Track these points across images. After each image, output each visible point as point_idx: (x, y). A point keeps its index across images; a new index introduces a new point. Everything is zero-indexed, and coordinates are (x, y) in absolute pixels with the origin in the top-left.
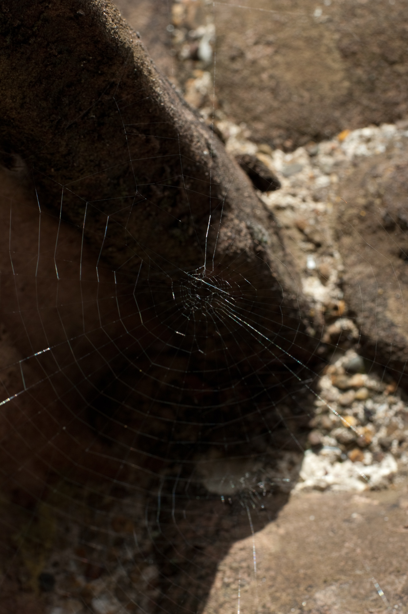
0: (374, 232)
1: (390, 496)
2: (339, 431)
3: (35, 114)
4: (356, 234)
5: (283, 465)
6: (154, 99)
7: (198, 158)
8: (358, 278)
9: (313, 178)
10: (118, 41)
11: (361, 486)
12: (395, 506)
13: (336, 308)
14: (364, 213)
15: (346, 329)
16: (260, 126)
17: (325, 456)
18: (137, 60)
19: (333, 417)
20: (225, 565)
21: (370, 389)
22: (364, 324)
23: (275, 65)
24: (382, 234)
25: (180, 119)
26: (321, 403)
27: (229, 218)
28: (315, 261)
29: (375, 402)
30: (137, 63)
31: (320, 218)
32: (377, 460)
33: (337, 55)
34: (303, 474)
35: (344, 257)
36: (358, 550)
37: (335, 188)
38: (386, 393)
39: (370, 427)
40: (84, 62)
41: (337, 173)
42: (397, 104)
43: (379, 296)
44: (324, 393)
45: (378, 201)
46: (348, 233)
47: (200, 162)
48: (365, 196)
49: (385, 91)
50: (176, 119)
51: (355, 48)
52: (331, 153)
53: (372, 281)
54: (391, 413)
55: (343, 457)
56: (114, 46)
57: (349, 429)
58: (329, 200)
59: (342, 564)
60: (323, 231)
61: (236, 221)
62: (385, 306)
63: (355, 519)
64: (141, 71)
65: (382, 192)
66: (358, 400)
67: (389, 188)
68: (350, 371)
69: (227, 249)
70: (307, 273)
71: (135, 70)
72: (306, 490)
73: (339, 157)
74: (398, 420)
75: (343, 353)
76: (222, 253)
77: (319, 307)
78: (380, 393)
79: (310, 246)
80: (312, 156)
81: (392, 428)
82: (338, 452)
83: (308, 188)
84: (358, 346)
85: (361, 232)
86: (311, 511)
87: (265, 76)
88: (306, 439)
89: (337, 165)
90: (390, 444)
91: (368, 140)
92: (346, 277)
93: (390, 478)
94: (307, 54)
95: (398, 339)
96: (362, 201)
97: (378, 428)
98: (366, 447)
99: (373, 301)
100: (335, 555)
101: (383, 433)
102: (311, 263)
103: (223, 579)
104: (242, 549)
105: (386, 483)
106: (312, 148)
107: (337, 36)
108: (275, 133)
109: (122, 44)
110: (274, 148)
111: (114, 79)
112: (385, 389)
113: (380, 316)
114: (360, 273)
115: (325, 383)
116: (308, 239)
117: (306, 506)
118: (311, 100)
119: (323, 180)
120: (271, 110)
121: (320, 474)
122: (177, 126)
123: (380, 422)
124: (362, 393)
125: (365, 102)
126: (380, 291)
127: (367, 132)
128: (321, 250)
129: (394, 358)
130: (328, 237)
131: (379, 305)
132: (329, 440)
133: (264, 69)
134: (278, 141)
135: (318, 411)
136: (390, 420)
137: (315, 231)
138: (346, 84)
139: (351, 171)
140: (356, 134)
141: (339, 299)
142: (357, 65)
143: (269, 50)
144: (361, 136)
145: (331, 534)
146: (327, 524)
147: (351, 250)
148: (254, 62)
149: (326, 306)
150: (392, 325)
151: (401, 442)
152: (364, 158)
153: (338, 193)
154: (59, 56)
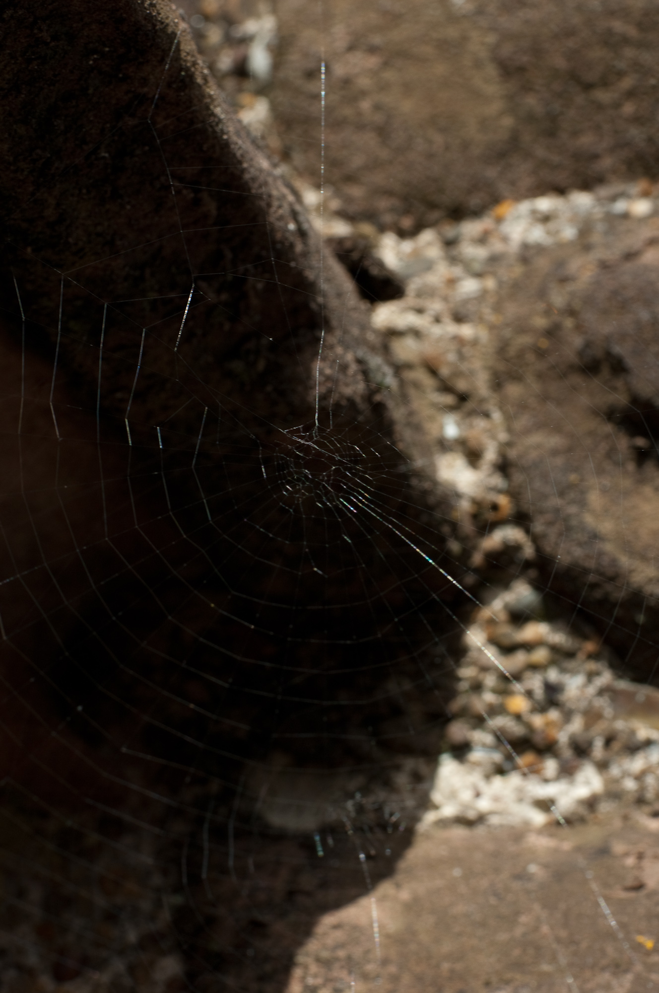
0: (563, 376)
1: (592, 835)
2: (499, 722)
4: (530, 379)
5: (402, 780)
6: (212, 127)
7: (279, 236)
8: (534, 455)
9: (452, 282)
10: (156, 20)
11: (539, 818)
12: (603, 851)
13: (495, 507)
14: (544, 343)
15: (512, 544)
16: (356, 191)
17: (477, 764)
18: (185, 56)
19: (489, 697)
20: (307, 955)
21: (555, 649)
22: (544, 536)
23: (384, 87)
24: (577, 379)
25: (251, 166)
26: (467, 672)
28: (458, 425)
29: (563, 670)
30: (186, 61)
31: (466, 350)
32: (567, 772)
33: (492, 70)
34: (437, 796)
35: (509, 418)
36: (545, 929)
37: (491, 300)
38: (581, 656)
39: (554, 715)
40: (95, 56)
41: (494, 274)
42: (595, 157)
43: (571, 486)
44: (473, 654)
45: (569, 323)
46: (516, 378)
47: (282, 243)
48: (548, 312)
49: (575, 134)
50: (245, 165)
51: (525, 59)
52: (483, 240)
53: (559, 461)
54: (591, 690)
55: (507, 766)
56: (150, 28)
57: (518, 717)
58: (481, 320)
59: (516, 952)
60: (472, 373)
61: (339, 350)
62: (582, 503)
63: (533, 874)
64: (191, 77)
65: (577, 305)
66: (534, 667)
67: (589, 300)
68: (518, 617)
69: (325, 397)
70: (444, 446)
71: (183, 73)
72: (443, 823)
73: (497, 246)
74: (603, 704)
75: (505, 585)
77: (465, 506)
78: (570, 655)
79: (449, 399)
80: (450, 244)
81: (592, 716)
82: (497, 757)
83: (445, 299)
84: (533, 573)
85: (540, 376)
86: (454, 860)
87: (365, 105)
88: (442, 736)
89: (494, 259)
90: (590, 744)
91: (545, 219)
92: (513, 454)
93: (591, 803)
94: (440, 69)
95: (605, 561)
96: (540, 322)
97: (568, 716)
98: (547, 749)
99: (561, 494)
100: (503, 937)
101: (576, 725)
102: (451, 429)
103: (303, 979)
104: (337, 927)
105: (583, 811)
106: (450, 231)
107: (491, 39)
108: (383, 204)
109: (163, 26)
110: (382, 229)
111: (146, 90)
112: (580, 649)
113: (574, 522)
114: (538, 446)
115: (475, 637)
116: (446, 387)
117: (443, 851)
118: (447, 148)
119: (469, 286)
120: (375, 165)
121: (466, 796)
122: (247, 176)
123: (571, 705)
124: (540, 655)
125: (540, 152)
126: (573, 477)
127: (544, 204)
128: (469, 405)
129: (598, 594)
130: (481, 384)
131: (573, 502)
132: (481, 737)
133: (363, 94)
134: (388, 218)
135: (463, 686)
136: (590, 702)
137: (457, 374)
138: (508, 122)
139: (518, 271)
140: (524, 207)
141: (500, 491)
142: (527, 88)
143: (373, 62)
144: (534, 212)
145: (493, 901)
146: (484, 883)
147: (522, 407)
148: (347, 82)
149: (476, 502)
150: (595, 536)
151: (609, 741)
152: (540, 249)
153: (497, 308)
154: (53, 44)
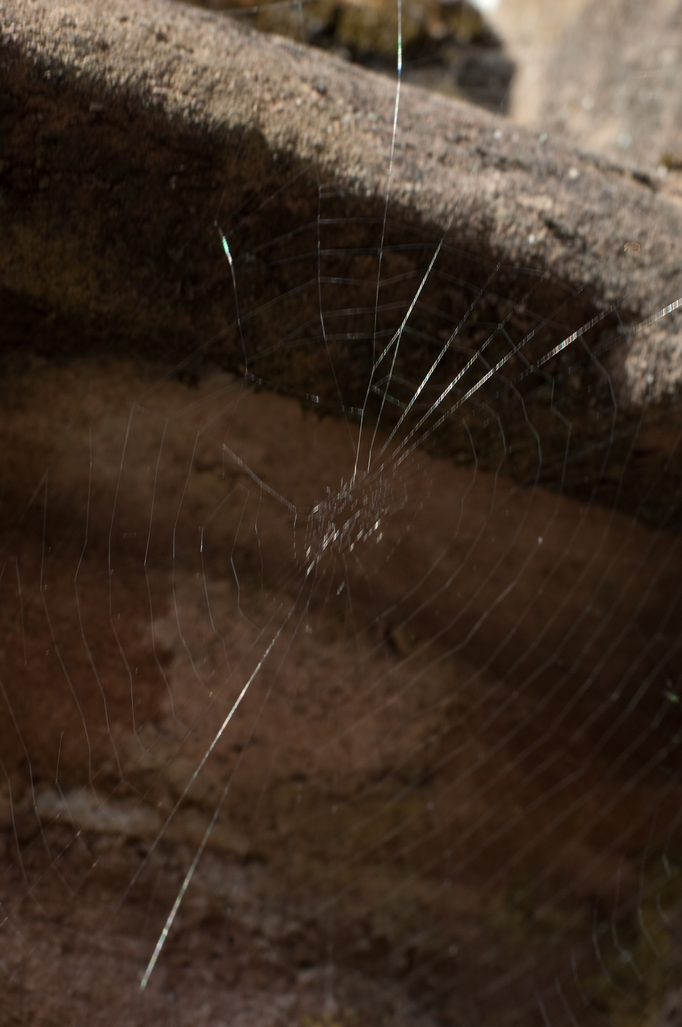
3: (134, 293)
6: (343, 190)
7: (514, 255)
10: (206, 124)
18: (273, 139)
25: (438, 203)
27: (639, 335)
30: (276, 144)
47: (520, 260)
50: (423, 207)
56: (200, 135)
64: (289, 156)
69: (647, 391)
71: (276, 155)
76: (640, 402)
109: (220, 125)
111: (247, 186)
154: (116, 188)
